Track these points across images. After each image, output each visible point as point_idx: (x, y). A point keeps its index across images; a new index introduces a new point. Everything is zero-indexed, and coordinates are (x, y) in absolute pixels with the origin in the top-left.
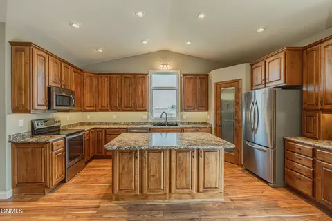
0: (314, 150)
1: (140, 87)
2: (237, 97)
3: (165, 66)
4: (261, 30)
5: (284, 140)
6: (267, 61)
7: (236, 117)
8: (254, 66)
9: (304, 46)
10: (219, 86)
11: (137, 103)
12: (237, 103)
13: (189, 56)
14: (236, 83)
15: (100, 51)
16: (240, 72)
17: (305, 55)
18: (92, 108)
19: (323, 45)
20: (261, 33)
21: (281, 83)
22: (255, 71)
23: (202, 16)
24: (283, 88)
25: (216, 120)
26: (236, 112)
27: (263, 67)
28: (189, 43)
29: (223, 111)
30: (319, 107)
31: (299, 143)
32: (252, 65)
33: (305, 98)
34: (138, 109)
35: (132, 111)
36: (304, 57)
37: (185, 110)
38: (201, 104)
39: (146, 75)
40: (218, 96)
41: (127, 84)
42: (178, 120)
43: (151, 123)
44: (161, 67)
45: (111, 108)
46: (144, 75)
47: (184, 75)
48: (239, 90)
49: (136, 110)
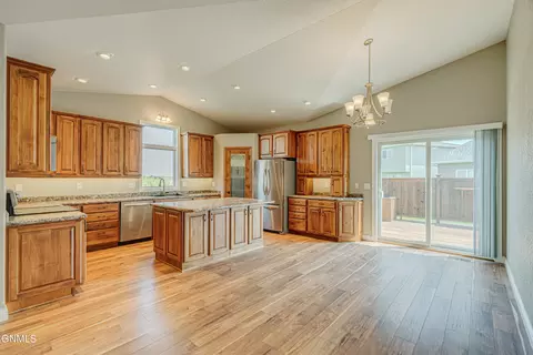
0: (307, 202)
1: (132, 142)
2: (247, 163)
3: (163, 118)
5: (288, 197)
6: (274, 136)
7: (247, 183)
8: (262, 138)
9: (297, 131)
10: (229, 150)
11: (127, 165)
12: (247, 170)
14: (245, 151)
16: (249, 140)
20: (273, 113)
21: (286, 155)
22: (263, 142)
23: (237, 88)
24: (288, 159)
25: (226, 188)
26: (245, 177)
27: (271, 140)
28: (203, 100)
29: (233, 177)
30: (306, 174)
31: (300, 198)
32: (259, 136)
33: (298, 167)
34: (129, 173)
35: (119, 176)
36: (297, 138)
37: (190, 176)
38: (207, 169)
39: (141, 127)
40: (227, 162)
41: (112, 135)
42: (177, 188)
43: (142, 194)
44: (158, 119)
45: (82, 172)
46: (138, 127)
47: (190, 134)
48: (249, 158)
49: (126, 175)
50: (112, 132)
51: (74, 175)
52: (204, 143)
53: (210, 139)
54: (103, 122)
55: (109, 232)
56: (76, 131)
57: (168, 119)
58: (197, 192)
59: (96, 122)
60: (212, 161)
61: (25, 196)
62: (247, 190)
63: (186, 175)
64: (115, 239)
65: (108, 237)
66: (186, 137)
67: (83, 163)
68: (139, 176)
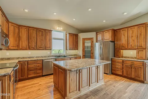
0: (123, 61)
1: (48, 37)
3: (60, 28)
4: (104, 21)
5: (111, 59)
6: (104, 32)
7: (91, 52)
8: (98, 34)
9: (116, 29)
10: (84, 40)
11: (46, 45)
12: (92, 46)
13: (69, 25)
14: (91, 39)
15: (26, 11)
16: (92, 35)
17: (116, 32)
18: (15, 48)
19: (122, 30)
20: (104, 22)
21: (110, 40)
23: (90, 10)
25: (83, 54)
26: (91, 50)
27: (102, 34)
28: (74, 20)
29: (86, 50)
30: (121, 48)
31: (118, 59)
32: (97, 33)
33: (116, 45)
34: (47, 48)
35: (43, 49)
36: (115, 32)
37: (69, 49)
38: (76, 47)
39: (51, 31)
40: (84, 44)
41: (40, 34)
42: (65, 54)
43: (52, 56)
44: (58, 28)
45: (29, 48)
46: (50, 31)
47: (69, 33)
48: (93, 42)
49: (46, 49)
50: (41, 33)
51: (26, 49)
52: (74, 37)
53: (76, 36)
54: (37, 29)
55: (38, 71)
56: (27, 32)
57: (61, 28)
58: (72, 55)
59: (34, 29)
60: (78, 44)
61: (10, 57)
62: (91, 55)
63: (68, 49)
64: (41, 74)
65: (38, 73)
66: (68, 35)
67: (30, 45)
68: (51, 49)
